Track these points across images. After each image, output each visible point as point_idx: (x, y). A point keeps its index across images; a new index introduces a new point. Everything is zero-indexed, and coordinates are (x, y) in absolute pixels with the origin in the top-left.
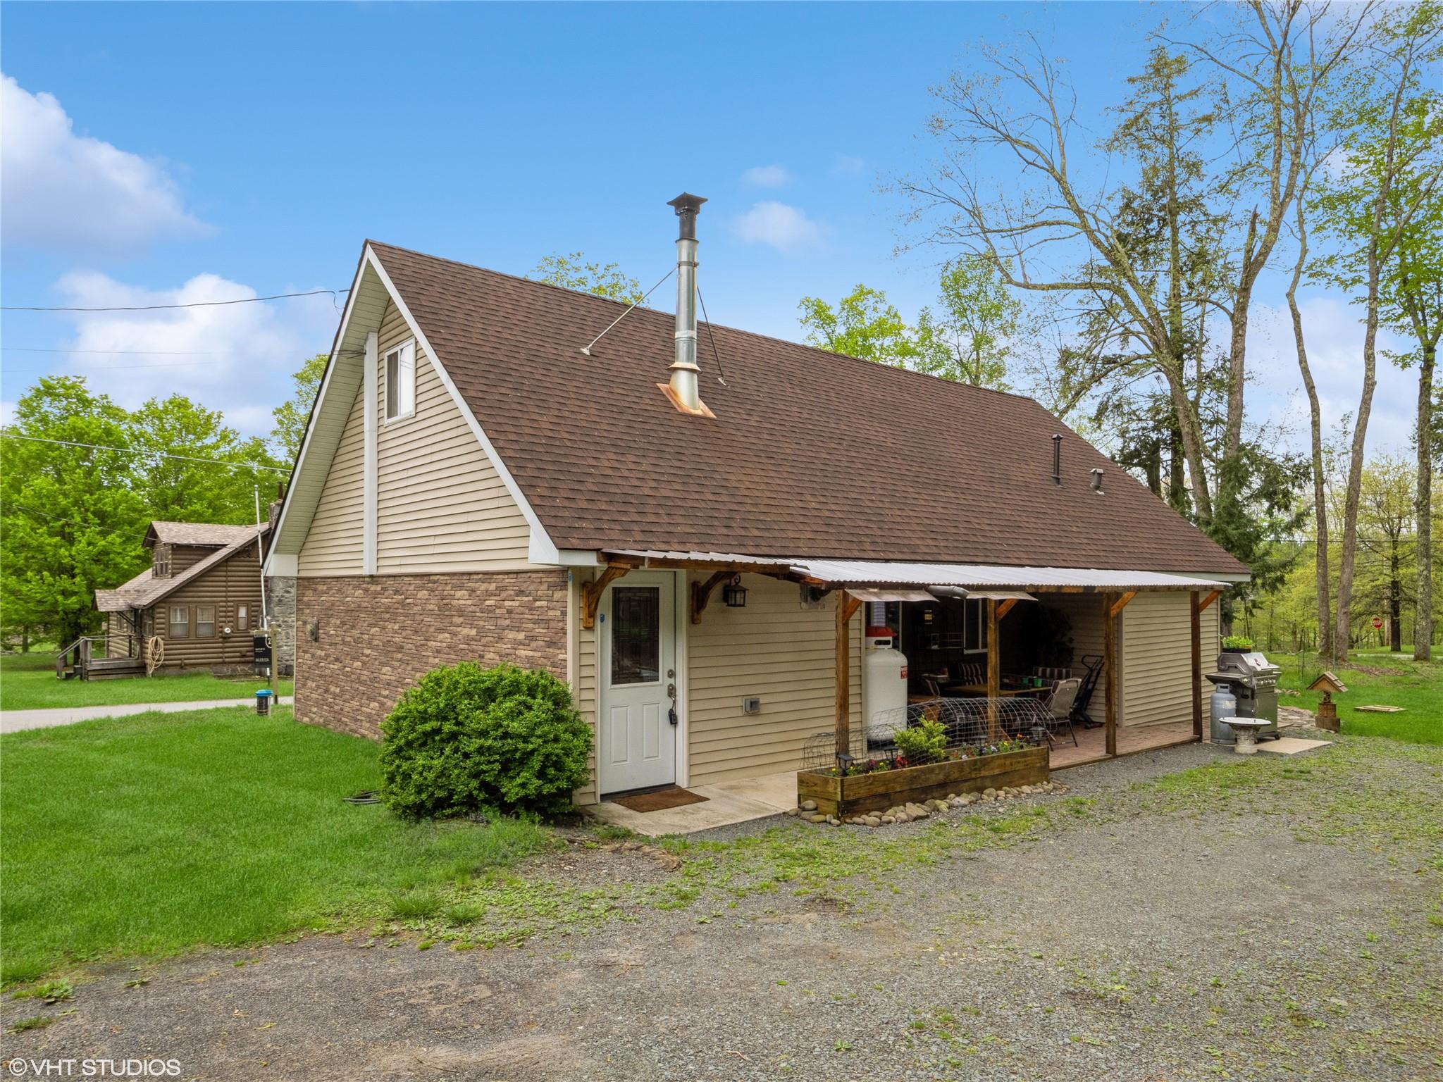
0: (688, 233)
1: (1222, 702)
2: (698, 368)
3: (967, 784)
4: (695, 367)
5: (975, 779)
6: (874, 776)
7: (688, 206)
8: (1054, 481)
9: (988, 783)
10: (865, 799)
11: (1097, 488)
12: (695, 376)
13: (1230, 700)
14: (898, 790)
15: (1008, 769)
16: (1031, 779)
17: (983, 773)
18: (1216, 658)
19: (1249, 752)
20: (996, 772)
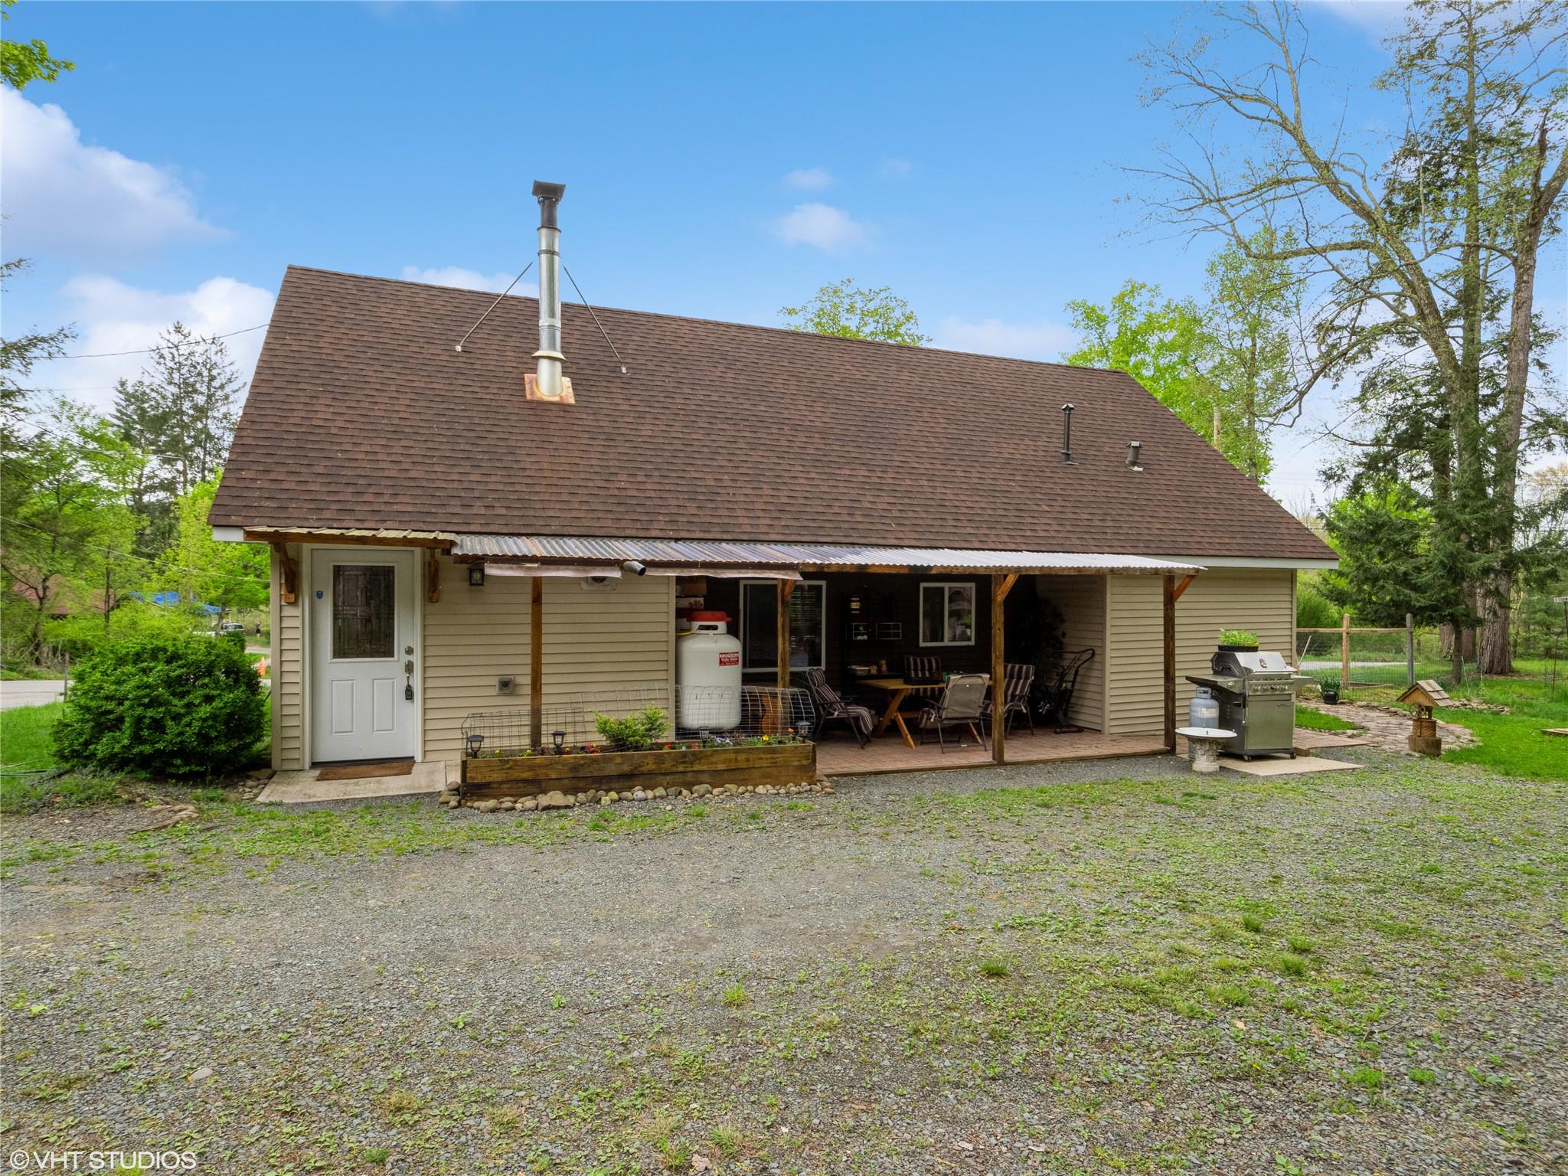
0: (549, 223)
1: (1198, 709)
2: (562, 357)
3: (668, 778)
4: (560, 356)
5: (684, 773)
6: (514, 761)
7: (549, 194)
8: (1063, 457)
9: (705, 777)
10: (500, 783)
11: (1134, 463)
12: (558, 365)
13: (1208, 707)
14: (554, 777)
15: (743, 765)
16: (782, 779)
17: (696, 767)
18: (1210, 657)
19: (1204, 770)
20: (721, 767)
